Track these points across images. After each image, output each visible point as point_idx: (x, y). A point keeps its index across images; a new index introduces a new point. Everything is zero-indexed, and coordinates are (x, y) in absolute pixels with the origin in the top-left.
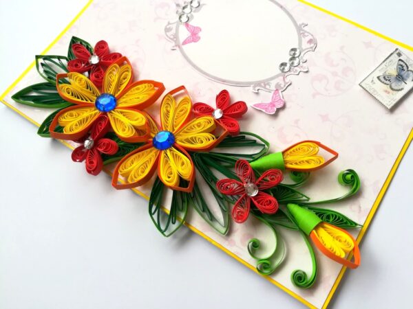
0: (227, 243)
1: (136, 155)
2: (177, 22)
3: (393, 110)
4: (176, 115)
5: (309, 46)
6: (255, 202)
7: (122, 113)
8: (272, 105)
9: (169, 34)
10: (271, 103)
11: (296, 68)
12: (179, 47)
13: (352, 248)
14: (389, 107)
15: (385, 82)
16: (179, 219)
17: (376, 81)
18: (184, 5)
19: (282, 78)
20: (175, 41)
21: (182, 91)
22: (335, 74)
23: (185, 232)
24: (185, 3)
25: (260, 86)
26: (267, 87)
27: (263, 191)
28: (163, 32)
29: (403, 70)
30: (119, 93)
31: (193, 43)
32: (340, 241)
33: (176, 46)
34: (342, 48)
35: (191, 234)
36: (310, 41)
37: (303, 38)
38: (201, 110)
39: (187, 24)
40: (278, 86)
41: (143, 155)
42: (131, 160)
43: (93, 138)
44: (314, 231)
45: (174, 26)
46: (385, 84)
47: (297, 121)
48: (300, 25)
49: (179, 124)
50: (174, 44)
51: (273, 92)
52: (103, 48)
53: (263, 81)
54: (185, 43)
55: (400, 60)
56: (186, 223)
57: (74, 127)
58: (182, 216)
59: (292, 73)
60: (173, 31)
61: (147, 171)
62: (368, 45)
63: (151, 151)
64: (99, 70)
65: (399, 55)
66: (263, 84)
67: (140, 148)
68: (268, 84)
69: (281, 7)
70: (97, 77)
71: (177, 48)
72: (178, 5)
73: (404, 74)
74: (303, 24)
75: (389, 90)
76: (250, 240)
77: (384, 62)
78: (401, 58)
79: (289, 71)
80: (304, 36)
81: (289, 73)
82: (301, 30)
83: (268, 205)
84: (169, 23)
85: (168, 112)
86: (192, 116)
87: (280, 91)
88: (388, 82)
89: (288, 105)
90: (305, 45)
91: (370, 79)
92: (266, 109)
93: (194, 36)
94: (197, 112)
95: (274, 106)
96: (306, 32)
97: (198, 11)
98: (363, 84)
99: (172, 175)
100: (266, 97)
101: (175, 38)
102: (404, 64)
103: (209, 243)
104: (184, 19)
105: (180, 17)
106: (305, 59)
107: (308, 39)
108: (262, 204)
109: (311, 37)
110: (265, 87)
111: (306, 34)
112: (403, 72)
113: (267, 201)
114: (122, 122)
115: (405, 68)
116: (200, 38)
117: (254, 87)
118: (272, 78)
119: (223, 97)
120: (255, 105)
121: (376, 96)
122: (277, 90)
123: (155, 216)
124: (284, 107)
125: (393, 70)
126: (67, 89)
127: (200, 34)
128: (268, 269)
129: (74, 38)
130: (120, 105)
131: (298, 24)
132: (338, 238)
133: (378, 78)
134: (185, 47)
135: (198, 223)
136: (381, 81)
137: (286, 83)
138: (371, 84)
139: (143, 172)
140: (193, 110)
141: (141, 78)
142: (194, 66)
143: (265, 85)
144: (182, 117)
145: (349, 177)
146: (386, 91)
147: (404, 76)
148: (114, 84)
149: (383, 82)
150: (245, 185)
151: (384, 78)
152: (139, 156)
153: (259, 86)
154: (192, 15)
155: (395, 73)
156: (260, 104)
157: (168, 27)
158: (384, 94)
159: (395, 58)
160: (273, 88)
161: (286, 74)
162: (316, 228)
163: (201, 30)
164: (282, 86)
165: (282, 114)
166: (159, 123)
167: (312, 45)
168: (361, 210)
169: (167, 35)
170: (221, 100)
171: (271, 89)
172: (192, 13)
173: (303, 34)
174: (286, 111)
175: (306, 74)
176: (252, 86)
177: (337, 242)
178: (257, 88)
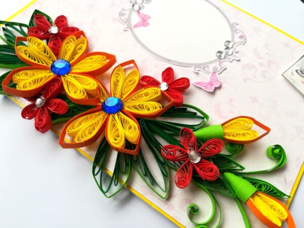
1: (85, 117)
2: (130, 9)
4: (125, 84)
5: (240, 40)
6: (198, 169)
7: (74, 77)
8: (211, 84)
9: (122, 18)
10: (210, 83)
11: (230, 57)
12: (131, 29)
13: (285, 217)
15: (302, 75)
16: (121, 181)
17: (295, 73)
19: (218, 63)
20: (127, 24)
21: (132, 65)
22: (261, 65)
23: (125, 194)
25: (201, 68)
26: (206, 69)
28: (117, 16)
30: (73, 61)
32: (274, 210)
33: (128, 28)
34: (266, 45)
35: (132, 196)
36: (241, 37)
37: (235, 35)
38: (147, 82)
39: (138, 12)
40: (215, 69)
41: (91, 117)
42: (79, 121)
43: (45, 97)
44: (251, 199)
45: (127, 13)
47: (231, 100)
48: (233, 24)
49: (127, 92)
50: (126, 26)
51: (211, 74)
52: (63, 21)
53: (203, 64)
54: (136, 26)
56: (128, 186)
57: (27, 85)
58: (125, 179)
59: (227, 60)
60: (126, 16)
61: (94, 133)
62: (287, 45)
63: (99, 115)
64: (57, 39)
66: (202, 66)
67: (89, 111)
68: (207, 67)
69: (218, 8)
70: (55, 44)
71: (129, 30)
74: (235, 23)
76: (189, 205)
77: (300, 59)
79: (224, 58)
80: (236, 33)
81: (224, 60)
82: (233, 27)
83: (210, 172)
84: (123, 10)
85: (118, 81)
86: (140, 86)
87: (217, 74)
89: (223, 86)
90: (237, 39)
91: (289, 73)
92: (205, 87)
93: (144, 21)
94: (144, 83)
95: (212, 85)
96: (237, 29)
97: (148, 3)
98: (285, 75)
99: (119, 138)
100: (205, 78)
101: (128, 21)
103: (149, 206)
104: (136, 7)
105: (133, 6)
106: (237, 50)
107: (239, 35)
108: (204, 171)
109: (242, 34)
110: (204, 69)
111: (238, 31)
113: (209, 169)
114: (74, 85)
116: (149, 24)
117: (195, 68)
118: (211, 62)
119: (168, 74)
120: (195, 83)
121: (295, 86)
122: (214, 72)
124: (220, 87)
126: (25, 50)
127: (149, 21)
129: (36, 10)
130: (74, 71)
131: (231, 23)
132: (272, 207)
133: (296, 71)
134: (135, 30)
135: (139, 185)
137: (222, 67)
138: (291, 75)
139: (90, 133)
140: (141, 82)
141: (95, 50)
142: (143, 46)
143: (204, 67)
144: (130, 87)
145: (277, 151)
146: (303, 82)
148: (69, 53)
149: (300, 75)
150: (188, 152)
151: (301, 71)
152: (87, 118)
153: (199, 68)
154: (143, 6)
157: (122, 12)
158: (301, 85)
160: (211, 70)
161: (222, 61)
162: (253, 196)
163: (150, 18)
164: (219, 70)
165: (218, 92)
166: (109, 90)
167: (243, 40)
168: (286, 182)
169: (120, 19)
170: (167, 75)
171: (209, 71)
172: (143, 4)
173: (235, 30)
174: (222, 90)
175: (238, 62)
176: (193, 67)
177: (272, 210)
178: (198, 69)
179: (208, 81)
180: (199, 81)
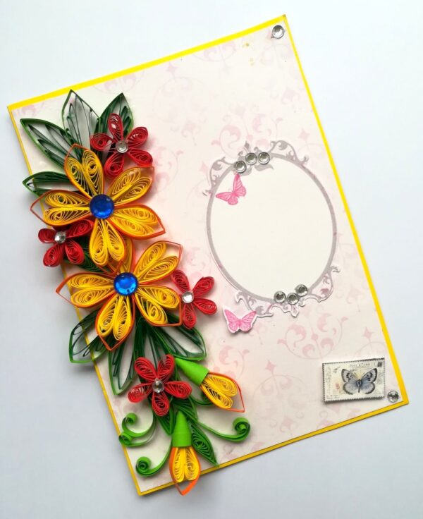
0: (114, 400)
2: (231, 165)
3: (328, 403)
4: (156, 266)
5: (319, 293)
6: (153, 397)
7: (109, 229)
8: (240, 323)
9: (214, 172)
10: (240, 321)
11: (289, 306)
12: (211, 196)
13: (192, 479)
14: (326, 400)
15: (345, 378)
16: (93, 354)
17: (339, 371)
18: (253, 151)
19: (269, 304)
20: (213, 186)
22: (315, 337)
24: (256, 148)
25: (246, 297)
26: (251, 303)
27: (166, 393)
28: (210, 165)
29: (369, 379)
31: (227, 203)
32: (189, 468)
33: (210, 193)
34: (344, 319)
35: (93, 369)
36: (325, 291)
37: (322, 283)
38: (178, 278)
39: (238, 177)
40: (260, 309)
41: (101, 281)
42: (87, 278)
43: (67, 235)
44: (177, 449)
45: (225, 167)
46: (344, 380)
47: (246, 351)
48: (333, 267)
50: (209, 188)
51: (250, 311)
52: (142, 138)
53: (252, 295)
54: (220, 196)
55: (376, 370)
56: (96, 362)
58: (96, 355)
59: (282, 307)
60: (219, 173)
62: (368, 334)
63: (109, 284)
65: (380, 365)
66: (249, 297)
68: (253, 301)
69: (335, 234)
70: (113, 168)
71: (209, 196)
72: (247, 146)
73: (366, 383)
74: (336, 268)
75: (341, 387)
76: (132, 412)
78: (378, 369)
79: (281, 303)
80: (325, 281)
81: (279, 305)
82: (329, 269)
84: (223, 160)
85: (151, 257)
87: (257, 315)
88: (347, 380)
89: (252, 332)
90: (317, 291)
91: (336, 366)
92: (231, 323)
93: (232, 197)
95: (240, 325)
96: (331, 278)
97: (260, 170)
98: (326, 366)
100: (241, 312)
101: (216, 182)
102: (374, 375)
106: (304, 303)
107: (326, 286)
108: (156, 402)
109: (329, 288)
110: (248, 303)
111: (329, 281)
112: (367, 381)
113: (162, 404)
114: (103, 241)
115: (372, 379)
117: (240, 294)
118: (261, 299)
119: (206, 284)
120: (226, 311)
121: (326, 383)
122: (255, 312)
123: (75, 338)
125: (360, 374)
126: (75, 166)
128: (127, 442)
130: (113, 219)
131: (332, 265)
132: (190, 465)
133: (344, 370)
134: (216, 200)
135: (103, 369)
136: (342, 375)
137: (267, 312)
138: (332, 370)
139: (89, 299)
140: (172, 276)
142: (209, 228)
143: (250, 299)
145: (243, 427)
146: (337, 386)
147: (364, 385)
148: (123, 190)
149: (343, 377)
150: (157, 378)
151: (348, 374)
153: (247, 295)
154: (251, 169)
155: (360, 377)
156: (231, 313)
157: (219, 163)
158: (333, 387)
159: (374, 365)
160: (254, 308)
161: (276, 305)
162: (180, 448)
163: (244, 195)
164: (263, 312)
165: (241, 336)
166: (137, 258)
167: (323, 295)
168: (230, 453)
169: (211, 173)
170: (203, 285)
171: (251, 307)
172: (253, 167)
173: (327, 278)
174: (247, 336)
175: (292, 318)
176: (239, 291)
177: (187, 467)
178: (241, 297)
179: (240, 317)
180: (232, 311)
